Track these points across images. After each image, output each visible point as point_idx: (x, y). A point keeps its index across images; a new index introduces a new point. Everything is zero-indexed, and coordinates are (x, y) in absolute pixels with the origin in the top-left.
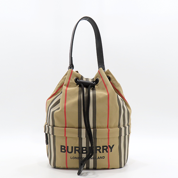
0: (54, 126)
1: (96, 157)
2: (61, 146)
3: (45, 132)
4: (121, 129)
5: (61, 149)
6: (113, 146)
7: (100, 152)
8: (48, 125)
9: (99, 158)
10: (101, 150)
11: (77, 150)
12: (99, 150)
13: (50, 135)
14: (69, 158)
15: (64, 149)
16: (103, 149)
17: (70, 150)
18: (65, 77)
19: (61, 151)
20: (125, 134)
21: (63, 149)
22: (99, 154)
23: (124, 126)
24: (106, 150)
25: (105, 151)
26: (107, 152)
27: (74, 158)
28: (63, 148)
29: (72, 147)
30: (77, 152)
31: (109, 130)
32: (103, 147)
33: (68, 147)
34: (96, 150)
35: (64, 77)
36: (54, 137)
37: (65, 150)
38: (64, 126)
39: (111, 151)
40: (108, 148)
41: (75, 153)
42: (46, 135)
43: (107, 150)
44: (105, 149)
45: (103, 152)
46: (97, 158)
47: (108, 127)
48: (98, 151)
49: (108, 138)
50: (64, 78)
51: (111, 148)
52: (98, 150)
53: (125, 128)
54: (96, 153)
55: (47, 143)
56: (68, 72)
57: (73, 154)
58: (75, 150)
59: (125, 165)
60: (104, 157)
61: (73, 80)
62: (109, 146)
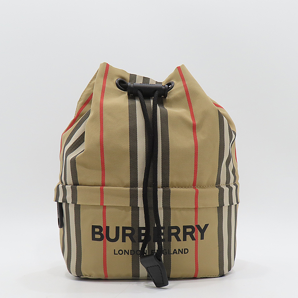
0: (76, 184)
1: (169, 251)
2: (94, 227)
3: (57, 200)
4: (221, 191)
5: (94, 233)
6: (206, 226)
7: (179, 240)
8: (64, 184)
9: (175, 252)
10: (181, 235)
11: (128, 235)
12: (176, 235)
13: (67, 205)
14: (110, 252)
15: (100, 233)
16: (185, 234)
17: (112, 235)
18: (93, 82)
19: (94, 239)
20: (231, 203)
21: (97, 233)
22: (175, 244)
23: (228, 185)
24: (191, 234)
25: (188, 237)
26: (193, 239)
27: (122, 252)
28: (97, 230)
29: (117, 228)
30: (127, 238)
31: (197, 192)
32: (185, 227)
33: (108, 228)
34: (170, 234)
35: (90, 82)
36: (77, 208)
37: (102, 235)
38: (100, 182)
39: (202, 238)
40: (195, 231)
41: (124, 240)
42: (60, 206)
43: (194, 234)
44: (189, 233)
45: (185, 239)
46: (172, 253)
47: (194, 185)
48: (173, 237)
49: (196, 209)
50: (91, 85)
51: (203, 231)
52: (174, 234)
53: (231, 189)
54: (170, 240)
55: (61, 224)
56: (96, 73)
57: (119, 245)
58: (124, 235)
59: (230, 269)
60: (186, 251)
61: (111, 84)
62: (198, 227)
